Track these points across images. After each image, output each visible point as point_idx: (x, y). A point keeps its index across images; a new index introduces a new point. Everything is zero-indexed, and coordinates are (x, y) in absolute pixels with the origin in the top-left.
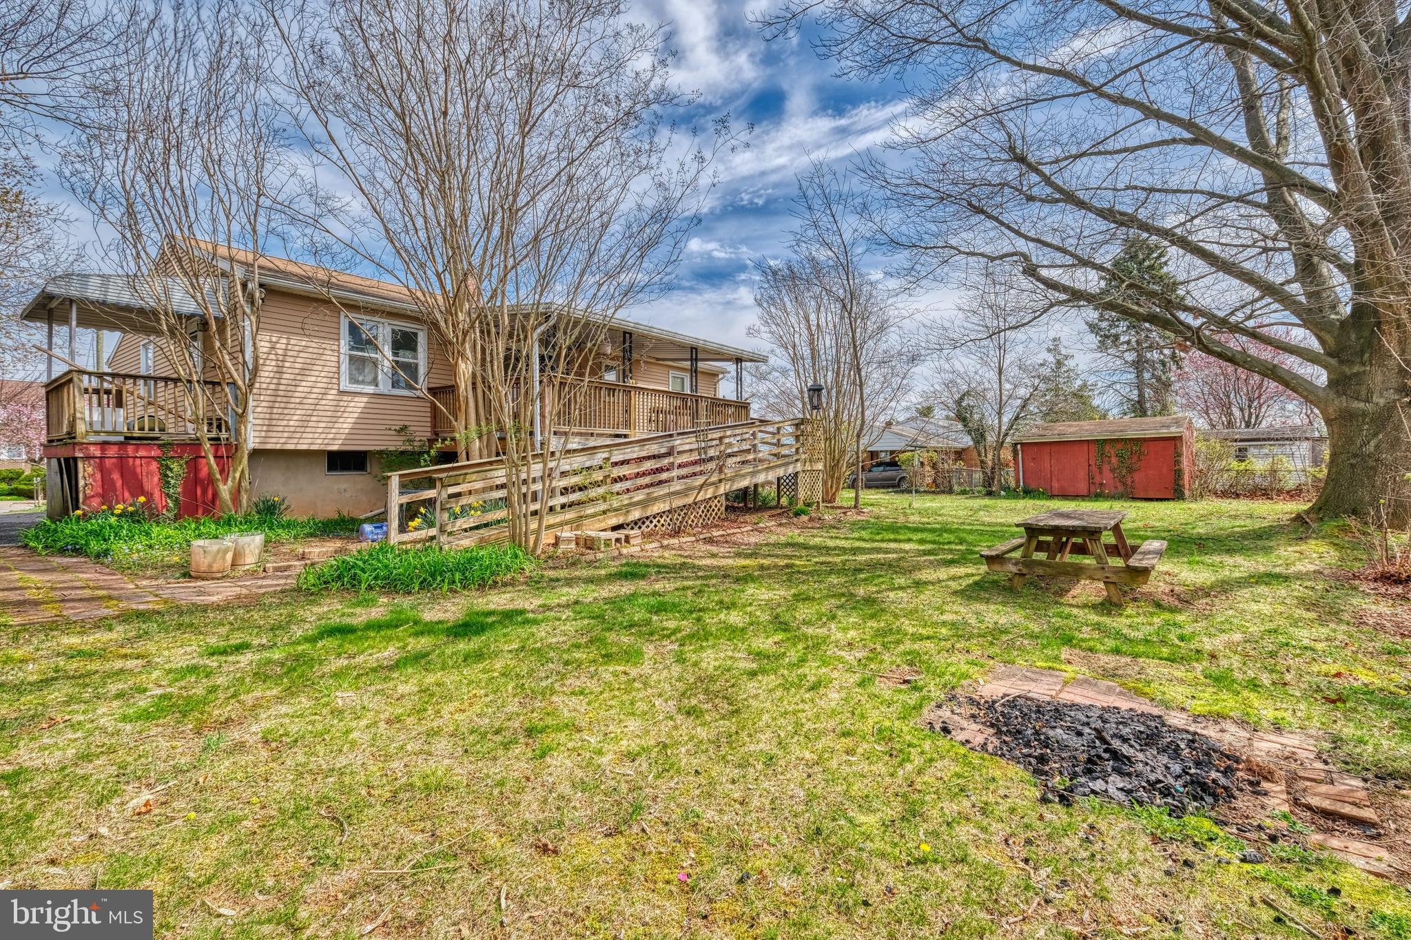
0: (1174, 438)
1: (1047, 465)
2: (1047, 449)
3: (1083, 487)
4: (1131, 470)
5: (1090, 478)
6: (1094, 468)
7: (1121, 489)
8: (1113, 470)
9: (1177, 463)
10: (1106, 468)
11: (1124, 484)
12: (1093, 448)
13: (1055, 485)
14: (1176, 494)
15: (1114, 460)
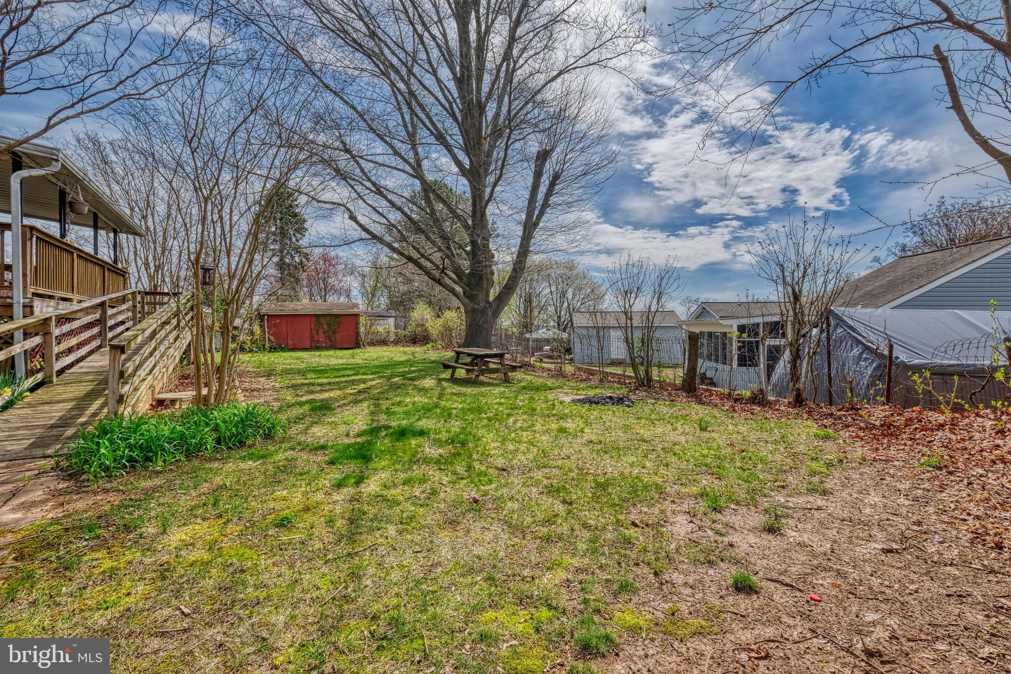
0: (355, 315)
1: (285, 330)
2: (285, 319)
3: (307, 344)
4: (334, 332)
5: (312, 337)
6: (314, 332)
7: (329, 343)
8: (324, 333)
9: (357, 328)
10: (321, 331)
11: (331, 341)
12: (313, 319)
13: (290, 342)
14: (356, 343)
15: (325, 326)
